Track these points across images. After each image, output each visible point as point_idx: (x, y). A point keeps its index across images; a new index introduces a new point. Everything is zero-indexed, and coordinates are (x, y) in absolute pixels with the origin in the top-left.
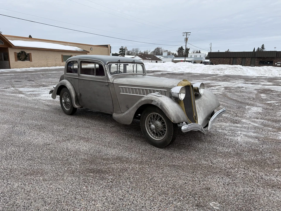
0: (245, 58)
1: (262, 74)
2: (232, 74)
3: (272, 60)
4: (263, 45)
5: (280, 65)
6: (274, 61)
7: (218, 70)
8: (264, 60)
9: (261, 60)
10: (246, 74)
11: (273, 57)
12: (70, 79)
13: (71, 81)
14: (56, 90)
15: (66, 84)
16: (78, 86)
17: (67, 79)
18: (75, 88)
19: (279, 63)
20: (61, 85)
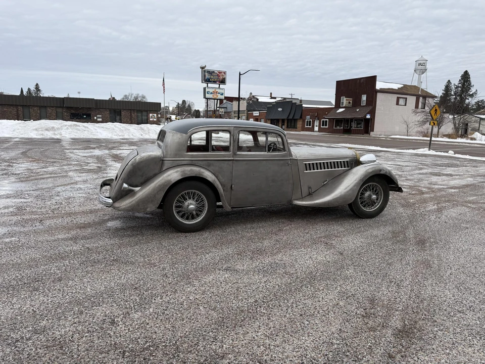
0: (45, 107)
2: (75, 136)
3: (88, 113)
4: (37, 84)
5: (100, 120)
6: (92, 113)
7: (47, 130)
8: (77, 113)
9: (73, 112)
10: (97, 135)
11: (90, 108)
12: (205, 162)
13: (209, 165)
14: (160, 190)
15: (204, 172)
16: (232, 173)
17: (192, 164)
18: (220, 177)
19: (99, 117)
20: (183, 177)
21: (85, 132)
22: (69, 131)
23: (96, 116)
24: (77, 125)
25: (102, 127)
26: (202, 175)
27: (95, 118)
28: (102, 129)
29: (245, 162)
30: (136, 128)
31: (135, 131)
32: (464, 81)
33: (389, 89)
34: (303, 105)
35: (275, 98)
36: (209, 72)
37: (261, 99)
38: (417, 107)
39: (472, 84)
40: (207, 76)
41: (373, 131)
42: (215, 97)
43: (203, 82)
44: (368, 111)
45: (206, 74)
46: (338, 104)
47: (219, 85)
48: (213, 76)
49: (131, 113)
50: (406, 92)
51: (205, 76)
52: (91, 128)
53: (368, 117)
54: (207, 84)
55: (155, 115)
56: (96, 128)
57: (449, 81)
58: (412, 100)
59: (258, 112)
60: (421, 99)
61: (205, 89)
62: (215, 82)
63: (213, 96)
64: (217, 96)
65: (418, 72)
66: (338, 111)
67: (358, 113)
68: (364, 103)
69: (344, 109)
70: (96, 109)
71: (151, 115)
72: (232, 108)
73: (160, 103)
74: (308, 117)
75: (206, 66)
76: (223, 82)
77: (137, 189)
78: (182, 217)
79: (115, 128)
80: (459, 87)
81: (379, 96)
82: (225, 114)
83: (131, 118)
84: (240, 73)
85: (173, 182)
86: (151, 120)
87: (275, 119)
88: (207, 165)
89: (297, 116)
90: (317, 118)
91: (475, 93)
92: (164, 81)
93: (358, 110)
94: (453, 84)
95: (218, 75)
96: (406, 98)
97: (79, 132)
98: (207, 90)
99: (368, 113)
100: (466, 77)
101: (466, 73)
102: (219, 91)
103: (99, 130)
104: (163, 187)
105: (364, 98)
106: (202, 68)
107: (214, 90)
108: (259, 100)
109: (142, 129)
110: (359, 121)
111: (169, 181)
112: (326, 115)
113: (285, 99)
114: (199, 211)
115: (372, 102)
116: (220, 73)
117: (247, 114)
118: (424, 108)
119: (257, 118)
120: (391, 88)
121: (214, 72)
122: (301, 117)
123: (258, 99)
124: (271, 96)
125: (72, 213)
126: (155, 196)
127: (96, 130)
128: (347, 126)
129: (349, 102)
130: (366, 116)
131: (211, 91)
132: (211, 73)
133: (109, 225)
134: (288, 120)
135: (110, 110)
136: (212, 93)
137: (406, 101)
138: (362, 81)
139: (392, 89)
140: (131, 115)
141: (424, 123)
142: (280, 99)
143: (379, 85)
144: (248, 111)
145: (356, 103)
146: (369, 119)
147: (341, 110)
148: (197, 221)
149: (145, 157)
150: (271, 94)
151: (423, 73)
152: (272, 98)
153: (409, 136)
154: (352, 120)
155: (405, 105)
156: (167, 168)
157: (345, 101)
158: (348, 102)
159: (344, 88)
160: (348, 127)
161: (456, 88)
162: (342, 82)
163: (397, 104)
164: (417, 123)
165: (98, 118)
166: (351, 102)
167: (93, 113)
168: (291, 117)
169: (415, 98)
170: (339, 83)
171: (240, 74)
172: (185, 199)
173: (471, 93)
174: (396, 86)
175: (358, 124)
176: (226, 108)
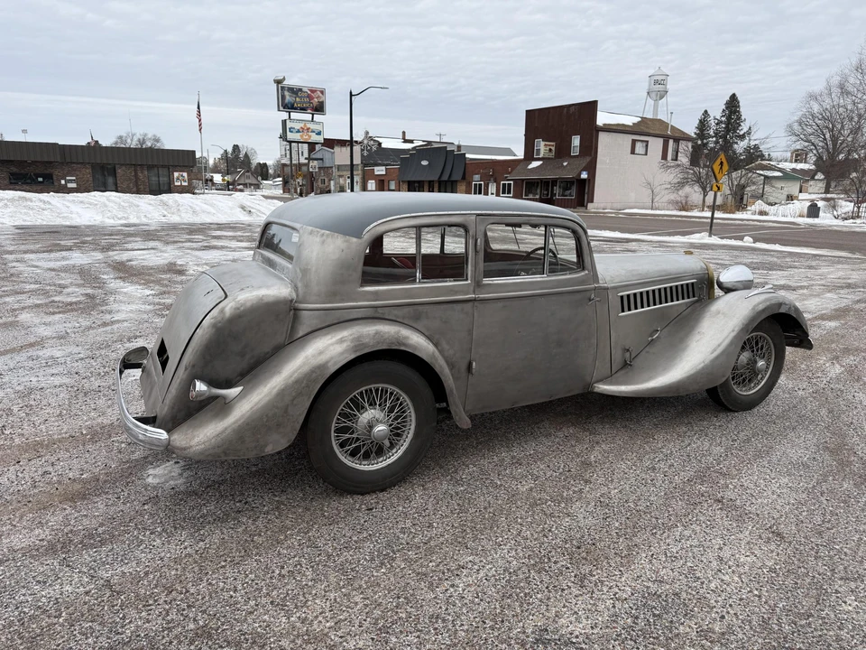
1: (119, 216)
2: (25, 221)
3: (48, 172)
5: (74, 185)
9: (14, 170)
10: (72, 219)
11: (51, 162)
12: (406, 310)
13: (417, 317)
14: (300, 394)
15: (407, 338)
16: (470, 332)
17: (375, 316)
18: (445, 346)
19: (71, 181)
20: (358, 354)
21: (46, 212)
22: (9, 210)
23: (65, 179)
24: (26, 199)
25: (82, 202)
26: (404, 345)
27: (63, 182)
28: (82, 205)
29: (500, 304)
30: (151, 202)
31: (151, 208)
32: (731, 112)
33: (618, 125)
34: (467, 156)
35: (411, 141)
36: (291, 90)
37: (386, 144)
38: (664, 157)
39: (743, 118)
40: (288, 98)
41: (592, 202)
42: (305, 138)
43: (281, 108)
44: (584, 165)
45: (286, 93)
46: (530, 153)
47: (313, 115)
48: (301, 98)
49: (136, 171)
50: (647, 130)
51: (283, 97)
52: (58, 205)
53: (584, 175)
54: (289, 112)
55: (185, 174)
56: (68, 204)
57: (706, 112)
58: (656, 145)
59: (384, 168)
60: (671, 142)
61: (284, 122)
62: (303, 109)
63: (301, 136)
64: (310, 137)
65: (653, 95)
66: (530, 167)
67: (566, 170)
68: (575, 151)
69: (541, 162)
70: (62, 163)
71: (176, 174)
72: (333, 159)
73: (194, 152)
74: (477, 177)
75: (284, 79)
76: (320, 108)
77: (233, 392)
78: (353, 454)
79: (107, 203)
80: (721, 122)
81: (603, 138)
82: (320, 171)
83: (136, 182)
84: (351, 93)
85: (333, 369)
86: (176, 184)
87: (414, 182)
88: (412, 315)
89: (457, 176)
90: (492, 179)
91: (749, 133)
92: (199, 108)
93: (565, 164)
94: (712, 118)
95: (309, 96)
96: (647, 142)
97: (31, 212)
98: (289, 125)
99: (584, 170)
100: (733, 104)
101: (733, 98)
102: (312, 126)
103: (74, 208)
104: (308, 386)
105: (576, 141)
106: (278, 82)
107: (302, 125)
108: (383, 146)
109: (164, 204)
110: (567, 184)
111: (322, 367)
112: (509, 173)
113: (429, 143)
114: (396, 433)
115: (590, 149)
116: (313, 91)
117: (364, 171)
118: (676, 160)
119: (383, 178)
120: (621, 123)
121: (301, 90)
122: (464, 178)
123: (380, 144)
124: (404, 138)
125: (41, 444)
126: (286, 411)
127: (68, 207)
128: (546, 192)
129: (550, 150)
130: (580, 174)
131: (298, 126)
132: (295, 91)
133: (150, 480)
134: (440, 182)
135: (94, 167)
136: (298, 131)
137: (647, 146)
138: (572, 109)
139: (623, 125)
140: (136, 175)
141: (681, 184)
142: (422, 143)
143: (602, 119)
144: (365, 165)
145: (563, 151)
146: (585, 180)
147: (535, 164)
148: (389, 461)
149: (249, 304)
150: (404, 133)
151: (661, 98)
152: (406, 141)
153: (656, 209)
154: (554, 182)
155: (646, 154)
156: (310, 330)
157: (542, 147)
158: (548, 149)
159: (542, 123)
160: (548, 195)
161: (717, 124)
162: (537, 112)
163: (633, 152)
164: (669, 186)
165: (67, 182)
166: (553, 148)
167: (56, 173)
168: (445, 178)
169: (661, 141)
170: (530, 114)
171: (351, 95)
172: (361, 408)
173: (741, 133)
174: (629, 121)
175: (566, 189)
176: (322, 159)
